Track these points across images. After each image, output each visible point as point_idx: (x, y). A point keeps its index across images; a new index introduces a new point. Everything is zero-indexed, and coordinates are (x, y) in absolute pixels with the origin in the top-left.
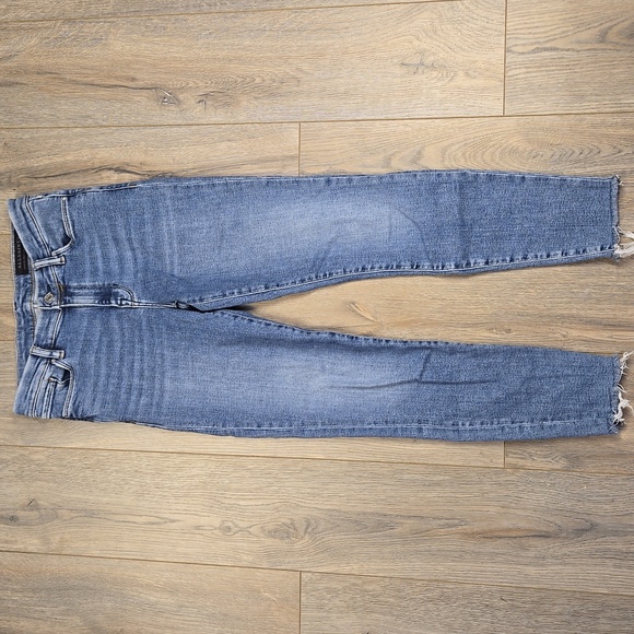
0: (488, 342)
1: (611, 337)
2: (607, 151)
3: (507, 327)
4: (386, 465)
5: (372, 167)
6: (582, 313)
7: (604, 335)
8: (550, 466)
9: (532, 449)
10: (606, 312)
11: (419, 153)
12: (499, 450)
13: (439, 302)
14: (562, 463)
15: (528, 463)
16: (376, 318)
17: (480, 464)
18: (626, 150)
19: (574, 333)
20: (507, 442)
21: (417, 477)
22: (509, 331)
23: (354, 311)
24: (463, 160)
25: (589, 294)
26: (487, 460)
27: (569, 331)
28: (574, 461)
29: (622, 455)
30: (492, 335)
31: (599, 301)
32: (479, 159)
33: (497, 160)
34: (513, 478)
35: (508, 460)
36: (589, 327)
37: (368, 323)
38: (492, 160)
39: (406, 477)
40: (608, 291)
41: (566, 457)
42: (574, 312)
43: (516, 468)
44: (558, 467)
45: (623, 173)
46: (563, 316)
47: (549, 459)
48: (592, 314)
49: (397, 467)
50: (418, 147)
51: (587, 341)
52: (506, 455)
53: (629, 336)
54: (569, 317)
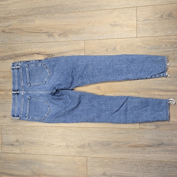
0: (134, 96)
1: (166, 94)
2: (164, 46)
5: (103, 51)
6: (158, 88)
7: (164, 93)
8: (151, 128)
9: (146, 124)
10: (164, 87)
11: (115, 47)
12: (138, 124)
13: (121, 86)
14: (154, 127)
15: (145, 127)
16: (105, 90)
17: (133, 128)
18: (169, 45)
19: (156, 93)
21: (117, 131)
22: (139, 93)
23: (99, 89)
24: (126, 49)
25: (160, 83)
26: (135, 127)
27: (155, 92)
28: (157, 126)
29: (170, 125)
30: (135, 94)
31: (162, 85)
32: (131, 49)
33: (135, 49)
34: (141, 131)
35: (140, 126)
36: (160, 91)
37: (103, 92)
38: (134, 49)
39: (114, 131)
40: (165, 82)
41: (155, 125)
42: (156, 87)
43: (142, 128)
44: (153, 128)
46: (153, 89)
47: (151, 126)
48: (161, 88)
49: (111, 129)
50: (115, 46)
51: (160, 95)
53: (171, 93)
54: (155, 89)
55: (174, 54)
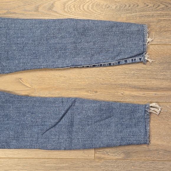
0: (86, 97)
1: (144, 94)
2: (141, 5)
3: (95, 90)
4: (37, 160)
5: (29, 11)
6: (131, 83)
7: (140, 93)
8: (117, 157)
10: (141, 83)
11: (53, 4)
12: (93, 151)
13: (63, 78)
14: (122, 156)
15: (106, 156)
16: (32, 86)
17: (83, 158)
18: (150, 5)
19: (127, 93)
20: (95, 148)
21: (53, 165)
22: (96, 92)
23: (21, 83)
24: (73, 9)
25: (134, 74)
26: (86, 155)
27: (125, 92)
28: (128, 155)
29: (149, 151)
30: (88, 94)
31: (138, 77)
32: (82, 9)
33: (90, 9)
34: (99, 164)
35: (97, 155)
36: (134, 90)
37: (28, 89)
38: (88, 9)
39: (47, 165)
40: (143, 72)
41: (124, 152)
42: (127, 82)
43: (100, 158)
44: (120, 158)
46: (121, 85)
47: (116, 154)
48: (136, 83)
49: (42, 160)
50: (52, 2)
51: (134, 97)
52: (95, 153)
53: (152, 93)
54: (125, 85)
55: (159, 21)
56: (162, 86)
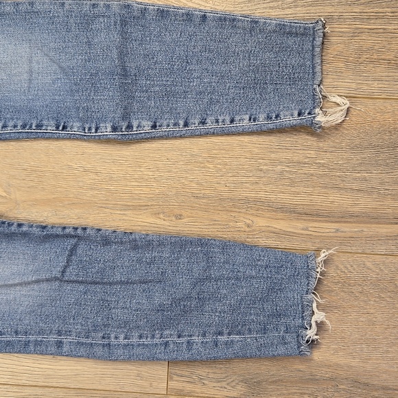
0: (151, 230)
1: (306, 229)
3: (177, 212)
4: (15, 389)
6: (272, 197)
7: (296, 226)
8: (225, 393)
9: (202, 371)
10: (301, 197)
12: (160, 371)
13: (93, 176)
14: (240, 390)
15: (198, 389)
16: (9, 193)
17: (136, 389)
19: (261, 222)
20: (172, 362)
22: (179, 217)
25: (282, 172)
26: (145, 384)
27: (255, 219)
28: (256, 387)
29: (313, 380)
30: (158, 221)
31: (293, 183)
35: (172, 384)
36: (280, 215)
40: (305, 170)
41: (245, 381)
42: (262, 195)
43: (182, 394)
44: (235, 394)
45: (330, 18)
47: (224, 384)
48: (285, 198)
51: (278, 234)
52: (169, 378)
53: (328, 228)
54: (256, 201)
55: (356, 33)
56: (356, 209)
